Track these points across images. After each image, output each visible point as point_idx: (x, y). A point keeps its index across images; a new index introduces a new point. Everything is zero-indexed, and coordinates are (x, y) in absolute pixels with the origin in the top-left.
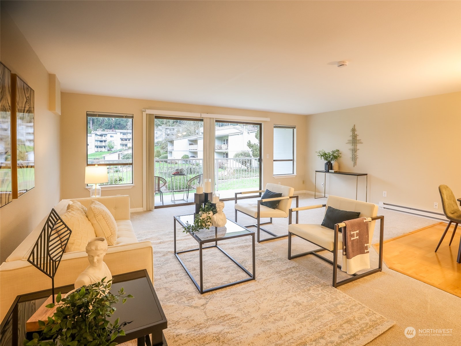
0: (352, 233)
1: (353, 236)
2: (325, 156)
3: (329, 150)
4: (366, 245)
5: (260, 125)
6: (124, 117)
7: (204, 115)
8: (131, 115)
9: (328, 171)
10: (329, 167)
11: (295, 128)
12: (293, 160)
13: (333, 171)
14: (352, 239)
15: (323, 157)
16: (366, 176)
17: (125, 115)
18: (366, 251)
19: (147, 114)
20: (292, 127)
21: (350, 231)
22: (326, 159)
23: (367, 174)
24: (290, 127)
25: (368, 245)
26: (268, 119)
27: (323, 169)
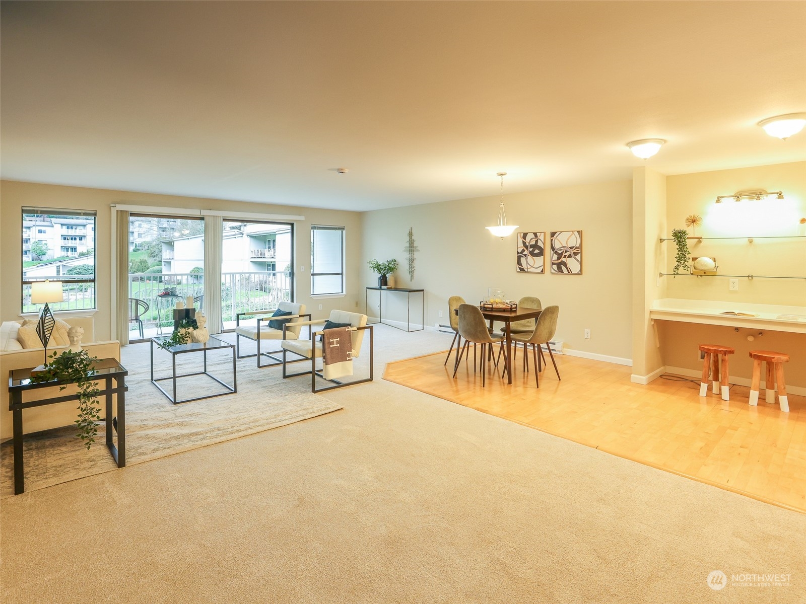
0: (331, 340)
1: (332, 343)
2: (378, 267)
3: (382, 260)
4: (348, 353)
5: (292, 225)
6: (82, 214)
7: (204, 213)
8: (93, 212)
9: (381, 288)
10: (383, 281)
11: (344, 229)
12: (342, 274)
13: (385, 287)
14: (331, 346)
15: (376, 270)
16: (422, 292)
17: (84, 211)
18: (348, 359)
19: (117, 211)
20: (339, 229)
21: (329, 339)
22: (379, 271)
23: (423, 290)
24: (337, 228)
25: (351, 353)
26: (302, 218)
27: (377, 285)
